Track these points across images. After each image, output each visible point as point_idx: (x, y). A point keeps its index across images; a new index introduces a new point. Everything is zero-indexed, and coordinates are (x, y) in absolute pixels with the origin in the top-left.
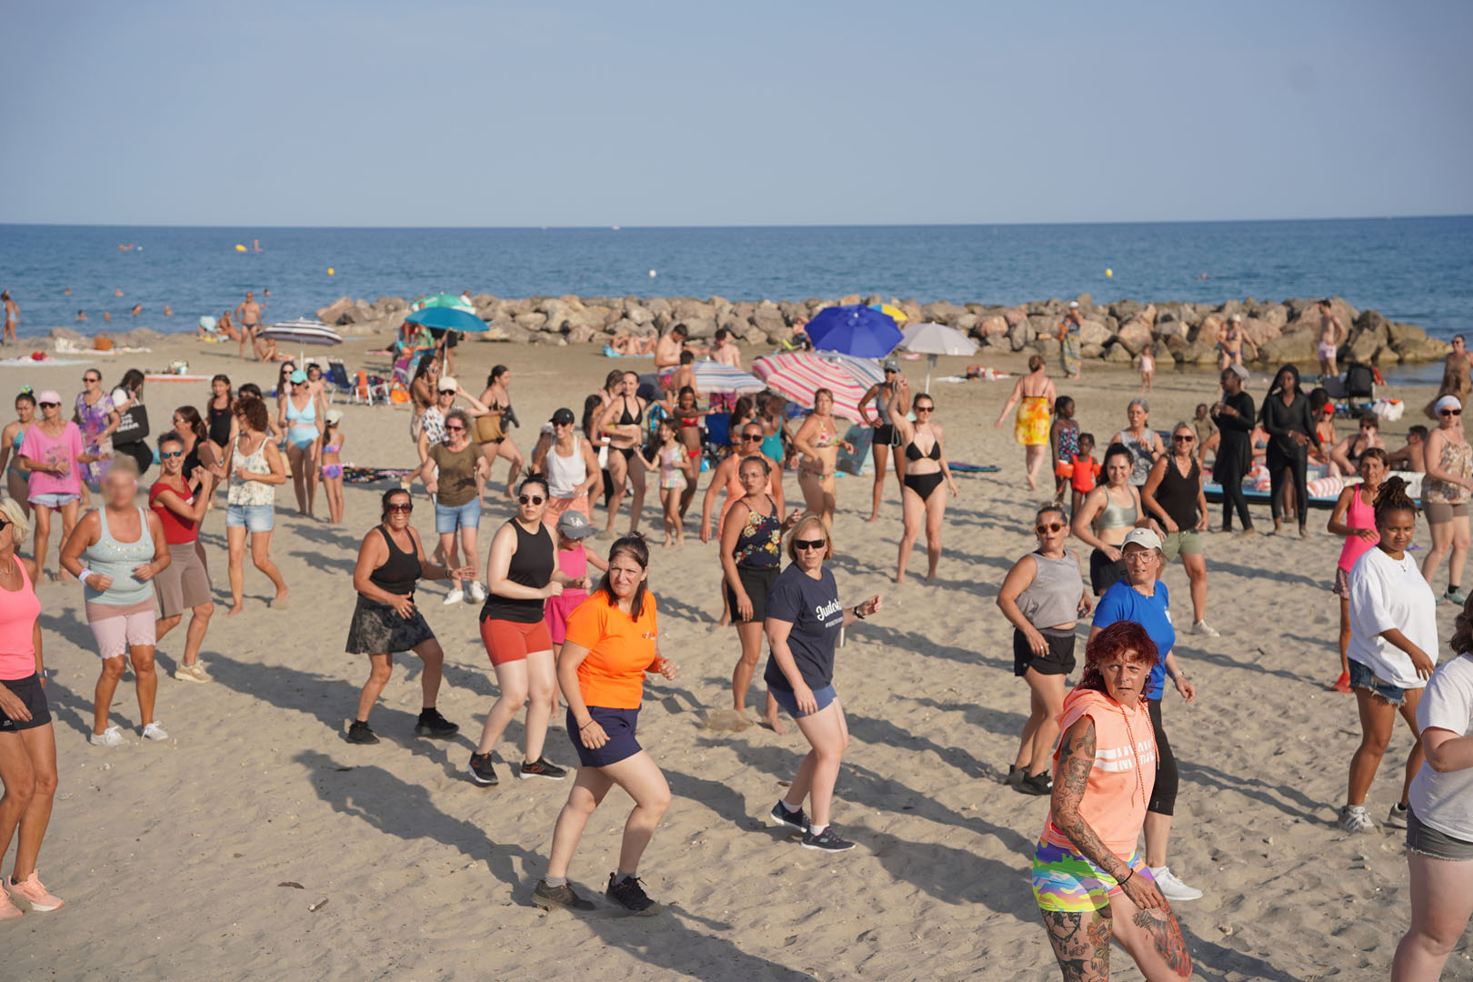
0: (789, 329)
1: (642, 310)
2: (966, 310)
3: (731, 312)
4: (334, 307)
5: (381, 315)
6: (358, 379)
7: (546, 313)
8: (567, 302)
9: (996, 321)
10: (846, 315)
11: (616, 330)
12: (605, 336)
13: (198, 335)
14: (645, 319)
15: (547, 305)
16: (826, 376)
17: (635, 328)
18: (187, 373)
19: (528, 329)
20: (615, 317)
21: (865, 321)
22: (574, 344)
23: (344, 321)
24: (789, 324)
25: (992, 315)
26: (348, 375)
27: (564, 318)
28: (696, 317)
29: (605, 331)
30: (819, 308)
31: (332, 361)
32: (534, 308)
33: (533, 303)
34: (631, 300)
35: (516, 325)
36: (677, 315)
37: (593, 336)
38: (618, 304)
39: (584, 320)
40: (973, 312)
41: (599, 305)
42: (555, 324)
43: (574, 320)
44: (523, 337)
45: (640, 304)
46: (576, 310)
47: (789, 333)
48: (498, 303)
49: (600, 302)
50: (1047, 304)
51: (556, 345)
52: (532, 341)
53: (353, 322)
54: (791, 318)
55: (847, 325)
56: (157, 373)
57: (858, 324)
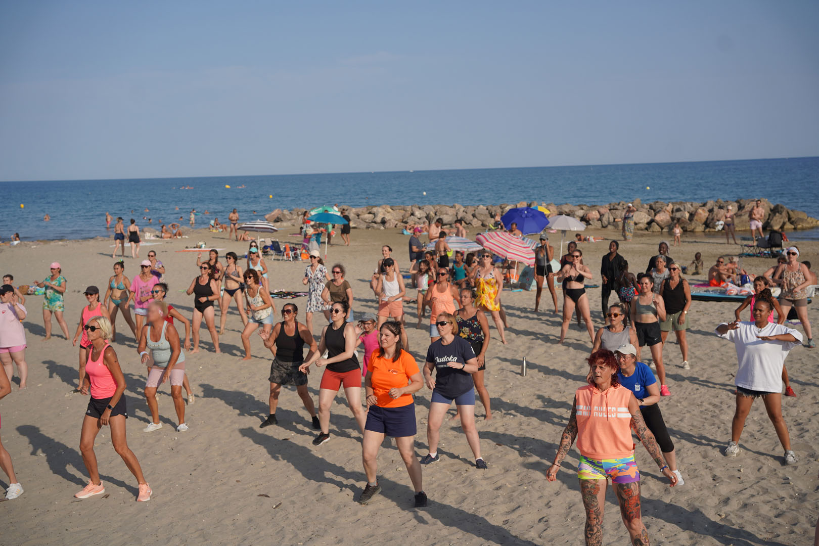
0: (493, 219)
1: (421, 211)
2: (579, 208)
3: (464, 211)
4: (273, 214)
5: (295, 217)
6: (285, 249)
7: (374, 214)
8: (384, 208)
9: (594, 213)
10: (521, 212)
11: (408, 221)
12: (402, 224)
13: (209, 229)
14: (422, 216)
15: (375, 210)
16: (512, 242)
17: (417, 220)
18: (205, 247)
19: (365, 222)
20: (407, 215)
21: (531, 215)
22: (388, 228)
23: (277, 220)
24: (492, 216)
25: (592, 210)
26: (281, 246)
27: (383, 216)
28: (446, 214)
29: (403, 222)
30: (508, 208)
31: (273, 240)
32: (368, 212)
33: (368, 210)
34: (415, 207)
35: (360, 220)
36: (437, 214)
37: (397, 224)
38: (409, 209)
39: (392, 217)
40: (582, 209)
41: (400, 209)
42: (379, 219)
43: (388, 217)
44: (364, 226)
45: (420, 208)
46: (389, 212)
47: (493, 221)
48: (351, 210)
49: (400, 208)
50: (619, 204)
51: (379, 229)
52: (368, 228)
53: (282, 221)
54: (493, 214)
55: (521, 216)
56: (191, 248)
57: (527, 216)
